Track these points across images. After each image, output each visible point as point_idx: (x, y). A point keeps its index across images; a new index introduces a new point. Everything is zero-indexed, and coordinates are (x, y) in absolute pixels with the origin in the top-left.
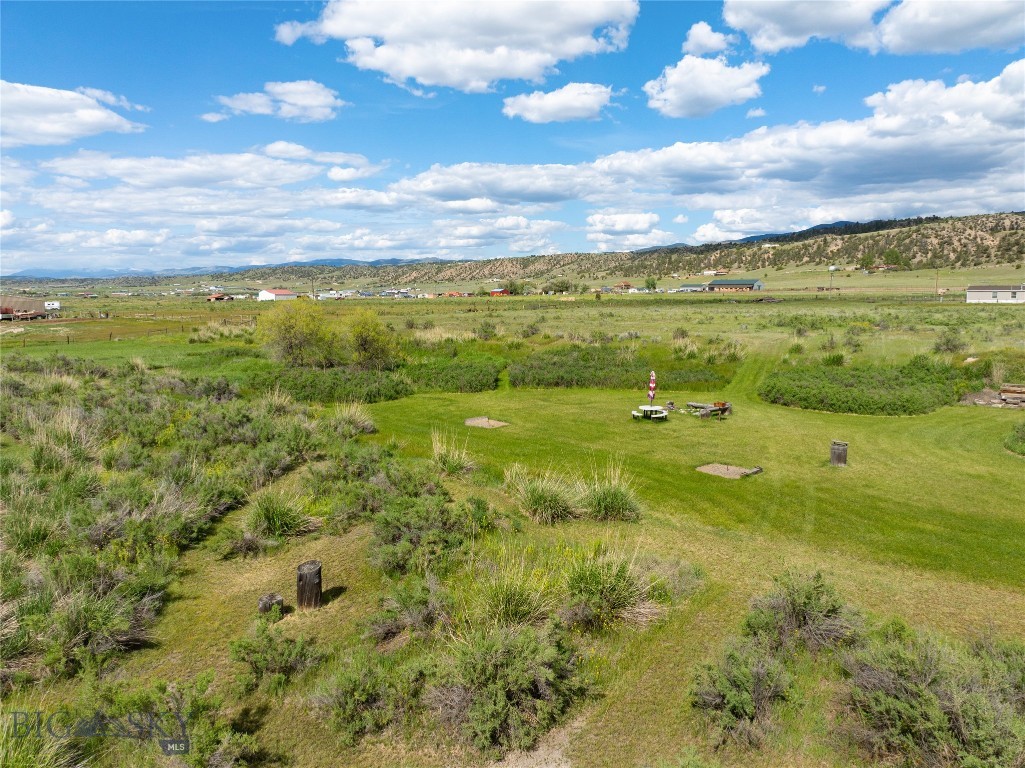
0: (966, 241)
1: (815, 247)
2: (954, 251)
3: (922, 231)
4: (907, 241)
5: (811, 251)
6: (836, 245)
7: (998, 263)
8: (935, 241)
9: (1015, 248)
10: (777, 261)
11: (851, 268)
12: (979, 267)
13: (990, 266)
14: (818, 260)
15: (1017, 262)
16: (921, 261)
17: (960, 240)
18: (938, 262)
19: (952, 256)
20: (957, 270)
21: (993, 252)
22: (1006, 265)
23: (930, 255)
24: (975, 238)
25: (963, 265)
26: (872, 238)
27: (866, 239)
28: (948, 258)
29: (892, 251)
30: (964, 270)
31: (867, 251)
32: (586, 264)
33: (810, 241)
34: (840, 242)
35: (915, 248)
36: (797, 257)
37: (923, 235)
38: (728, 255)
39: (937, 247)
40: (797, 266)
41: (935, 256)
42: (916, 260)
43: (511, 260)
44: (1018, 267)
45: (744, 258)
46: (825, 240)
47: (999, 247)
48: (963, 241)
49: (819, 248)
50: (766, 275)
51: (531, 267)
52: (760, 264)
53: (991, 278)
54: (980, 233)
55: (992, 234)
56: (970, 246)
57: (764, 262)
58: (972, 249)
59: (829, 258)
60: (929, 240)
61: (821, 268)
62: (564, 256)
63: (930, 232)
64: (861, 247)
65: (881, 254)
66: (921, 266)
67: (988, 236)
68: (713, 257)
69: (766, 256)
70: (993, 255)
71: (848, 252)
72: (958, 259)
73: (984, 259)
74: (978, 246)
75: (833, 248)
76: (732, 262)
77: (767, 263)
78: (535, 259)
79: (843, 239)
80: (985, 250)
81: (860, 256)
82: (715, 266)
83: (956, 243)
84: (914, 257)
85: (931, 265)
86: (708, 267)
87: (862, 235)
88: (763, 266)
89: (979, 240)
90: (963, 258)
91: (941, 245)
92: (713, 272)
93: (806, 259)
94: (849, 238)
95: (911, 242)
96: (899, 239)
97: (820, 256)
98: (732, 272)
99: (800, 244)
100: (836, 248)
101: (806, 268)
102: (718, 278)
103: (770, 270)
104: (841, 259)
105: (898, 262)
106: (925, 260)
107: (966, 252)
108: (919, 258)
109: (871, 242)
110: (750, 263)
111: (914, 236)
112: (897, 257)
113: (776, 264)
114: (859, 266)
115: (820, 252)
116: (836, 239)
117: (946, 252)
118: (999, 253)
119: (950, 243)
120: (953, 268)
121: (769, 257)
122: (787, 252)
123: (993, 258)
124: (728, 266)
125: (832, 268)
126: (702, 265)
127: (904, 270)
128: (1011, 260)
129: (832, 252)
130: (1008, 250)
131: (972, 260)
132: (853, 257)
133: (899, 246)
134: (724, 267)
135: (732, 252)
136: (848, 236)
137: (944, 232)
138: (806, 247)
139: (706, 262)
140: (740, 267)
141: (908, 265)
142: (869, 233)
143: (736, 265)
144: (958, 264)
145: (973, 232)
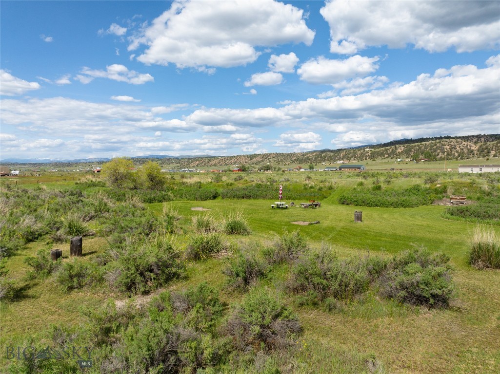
0: (463, 147)
1: (391, 150)
2: (457, 152)
3: (442, 142)
4: (435, 147)
5: (389, 152)
6: (401, 149)
7: (478, 157)
8: (448, 147)
9: (486, 151)
10: (373, 156)
11: (408, 160)
12: (469, 159)
13: (474, 159)
14: (392, 156)
15: (487, 157)
16: (441, 157)
17: (460, 147)
18: (450, 157)
19: (456, 154)
20: (459, 161)
21: (475, 152)
22: (482, 158)
23: (445, 154)
24: (467, 146)
25: (462, 159)
26: (418, 146)
27: (415, 146)
28: (454, 155)
29: (428, 152)
30: (462, 161)
31: (415, 152)
32: (281, 158)
33: (389, 148)
34: (402, 148)
35: (439, 151)
36: (382, 154)
37: (442, 144)
38: (349, 154)
39: (449, 150)
40: (382, 159)
41: (448, 154)
42: (439, 156)
43: (244, 156)
44: (488, 159)
45: (356, 155)
46: (396, 147)
47: (478, 150)
48: (461, 147)
50: (367, 163)
51: (254, 160)
52: (364, 158)
54: (469, 143)
55: (475, 144)
56: (465, 149)
57: (366, 157)
58: (466, 151)
59: (398, 155)
60: (445, 147)
61: (394, 160)
62: (270, 154)
63: (445, 143)
64: (413, 150)
65: (422, 153)
66: (442, 159)
67: (473, 145)
68: (342, 155)
69: (367, 154)
71: (407, 153)
72: (459, 156)
73: (471, 156)
74: (468, 150)
75: (399, 150)
76: (351, 158)
77: (368, 158)
78: (256, 156)
79: (404, 146)
80: (472, 152)
81: (412, 154)
82: (343, 159)
83: (458, 148)
84: (438, 155)
85: (446, 159)
86: (339, 159)
87: (413, 144)
88: (366, 159)
89: (469, 147)
90: (461, 155)
91: (451, 149)
92: (341, 162)
93: (386, 156)
95: (437, 148)
96: (431, 146)
97: (393, 155)
98: (351, 161)
99: (384, 148)
100: (401, 151)
101: (387, 160)
102: (344, 164)
103: (369, 161)
104: (403, 156)
105: (431, 157)
106: (443, 156)
107: (463, 152)
108: (440, 155)
110: (359, 157)
111: (438, 145)
112: (430, 155)
113: (372, 158)
114: (412, 159)
115: (393, 152)
116: (400, 146)
117: (453, 152)
118: (478, 153)
119: (455, 148)
120: (457, 160)
121: (368, 155)
122: (377, 153)
123: (476, 155)
124: (349, 159)
125: (399, 160)
126: (337, 159)
127: (434, 161)
128: (484, 156)
129: (399, 152)
130: (482, 151)
131: (466, 156)
132: (409, 155)
133: (431, 149)
134: (347, 159)
135: (351, 152)
136: (406, 145)
137: (452, 143)
138: (386, 150)
139: (338, 157)
140: (355, 159)
141: (435, 159)
142: (416, 144)
143: (353, 158)
144: (459, 158)
145: (466, 143)
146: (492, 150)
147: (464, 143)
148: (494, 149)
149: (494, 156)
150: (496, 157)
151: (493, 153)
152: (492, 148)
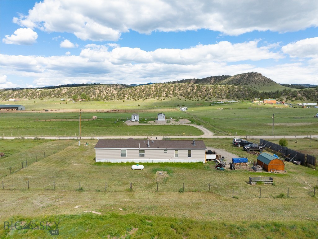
1: (57, 91)
2: (104, 95)
3: (94, 87)
4: (89, 90)
5: (55, 93)
6: (65, 91)
7: (118, 99)
8: (98, 91)
9: (122, 95)
10: (42, 96)
11: (69, 100)
12: (112, 101)
13: (115, 100)
14: (57, 96)
16: (94, 98)
17: (106, 91)
18: (99, 98)
19: (104, 96)
20: (105, 102)
21: (116, 95)
22: (120, 100)
23: (96, 96)
24: (110, 91)
26: (77, 89)
27: (75, 89)
30: (107, 101)
31: (75, 93)
33: (56, 89)
34: (66, 90)
35: (92, 93)
36: (50, 94)
37: (94, 89)
38: (22, 93)
39: (99, 93)
40: (49, 98)
41: (98, 96)
44: (124, 101)
45: (28, 94)
46: (61, 89)
48: (107, 92)
49: (58, 91)
50: (35, 102)
52: (35, 97)
53: (116, 105)
54: (111, 89)
56: (109, 93)
57: (36, 96)
58: (110, 94)
59: (62, 96)
60: (96, 91)
61: (58, 99)
63: (96, 88)
64: (73, 92)
65: (80, 95)
66: (94, 100)
67: (114, 90)
68: (16, 93)
69: (37, 94)
70: (116, 97)
71: (69, 94)
72: (105, 98)
73: (113, 98)
74: (111, 93)
75: (63, 92)
76: (23, 96)
77: (38, 96)
79: (67, 89)
80: (113, 95)
81: (73, 95)
82: (15, 97)
83: (105, 92)
84: (91, 96)
85: (97, 100)
86: (12, 97)
87: (74, 88)
88: (36, 98)
89: (111, 91)
90: (107, 98)
91: (100, 92)
92: (13, 100)
93: (53, 95)
94: (70, 88)
95: (90, 91)
96: (86, 90)
97: (58, 95)
98: (23, 99)
99: (51, 90)
100: (65, 92)
101: (52, 99)
104: (66, 96)
105: (86, 98)
106: (95, 97)
107: (108, 95)
108: (93, 96)
109: (77, 90)
110: (30, 96)
111: (91, 89)
112: (85, 96)
113: (41, 97)
114: (72, 99)
115: (59, 93)
116: (64, 89)
117: (101, 95)
118: (118, 96)
120: (104, 101)
121: (39, 94)
122: (46, 93)
123: (116, 98)
124: (21, 97)
125: (62, 99)
126: (10, 96)
127: (88, 101)
128: (121, 99)
129: (63, 93)
130: (120, 95)
131: (110, 98)
132: (70, 95)
133: (86, 92)
134: (20, 97)
135: (24, 92)
136: (69, 88)
137: (101, 88)
138: (53, 91)
139: (12, 95)
140: (26, 98)
141: (89, 99)
142: (76, 87)
143: (25, 97)
144: (105, 99)
145: (110, 89)
146: (126, 95)
147: (108, 88)
148: (127, 94)
149: (127, 99)
150: (129, 99)
151: (127, 96)
152: (126, 93)
